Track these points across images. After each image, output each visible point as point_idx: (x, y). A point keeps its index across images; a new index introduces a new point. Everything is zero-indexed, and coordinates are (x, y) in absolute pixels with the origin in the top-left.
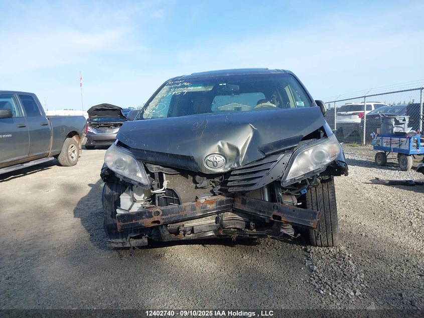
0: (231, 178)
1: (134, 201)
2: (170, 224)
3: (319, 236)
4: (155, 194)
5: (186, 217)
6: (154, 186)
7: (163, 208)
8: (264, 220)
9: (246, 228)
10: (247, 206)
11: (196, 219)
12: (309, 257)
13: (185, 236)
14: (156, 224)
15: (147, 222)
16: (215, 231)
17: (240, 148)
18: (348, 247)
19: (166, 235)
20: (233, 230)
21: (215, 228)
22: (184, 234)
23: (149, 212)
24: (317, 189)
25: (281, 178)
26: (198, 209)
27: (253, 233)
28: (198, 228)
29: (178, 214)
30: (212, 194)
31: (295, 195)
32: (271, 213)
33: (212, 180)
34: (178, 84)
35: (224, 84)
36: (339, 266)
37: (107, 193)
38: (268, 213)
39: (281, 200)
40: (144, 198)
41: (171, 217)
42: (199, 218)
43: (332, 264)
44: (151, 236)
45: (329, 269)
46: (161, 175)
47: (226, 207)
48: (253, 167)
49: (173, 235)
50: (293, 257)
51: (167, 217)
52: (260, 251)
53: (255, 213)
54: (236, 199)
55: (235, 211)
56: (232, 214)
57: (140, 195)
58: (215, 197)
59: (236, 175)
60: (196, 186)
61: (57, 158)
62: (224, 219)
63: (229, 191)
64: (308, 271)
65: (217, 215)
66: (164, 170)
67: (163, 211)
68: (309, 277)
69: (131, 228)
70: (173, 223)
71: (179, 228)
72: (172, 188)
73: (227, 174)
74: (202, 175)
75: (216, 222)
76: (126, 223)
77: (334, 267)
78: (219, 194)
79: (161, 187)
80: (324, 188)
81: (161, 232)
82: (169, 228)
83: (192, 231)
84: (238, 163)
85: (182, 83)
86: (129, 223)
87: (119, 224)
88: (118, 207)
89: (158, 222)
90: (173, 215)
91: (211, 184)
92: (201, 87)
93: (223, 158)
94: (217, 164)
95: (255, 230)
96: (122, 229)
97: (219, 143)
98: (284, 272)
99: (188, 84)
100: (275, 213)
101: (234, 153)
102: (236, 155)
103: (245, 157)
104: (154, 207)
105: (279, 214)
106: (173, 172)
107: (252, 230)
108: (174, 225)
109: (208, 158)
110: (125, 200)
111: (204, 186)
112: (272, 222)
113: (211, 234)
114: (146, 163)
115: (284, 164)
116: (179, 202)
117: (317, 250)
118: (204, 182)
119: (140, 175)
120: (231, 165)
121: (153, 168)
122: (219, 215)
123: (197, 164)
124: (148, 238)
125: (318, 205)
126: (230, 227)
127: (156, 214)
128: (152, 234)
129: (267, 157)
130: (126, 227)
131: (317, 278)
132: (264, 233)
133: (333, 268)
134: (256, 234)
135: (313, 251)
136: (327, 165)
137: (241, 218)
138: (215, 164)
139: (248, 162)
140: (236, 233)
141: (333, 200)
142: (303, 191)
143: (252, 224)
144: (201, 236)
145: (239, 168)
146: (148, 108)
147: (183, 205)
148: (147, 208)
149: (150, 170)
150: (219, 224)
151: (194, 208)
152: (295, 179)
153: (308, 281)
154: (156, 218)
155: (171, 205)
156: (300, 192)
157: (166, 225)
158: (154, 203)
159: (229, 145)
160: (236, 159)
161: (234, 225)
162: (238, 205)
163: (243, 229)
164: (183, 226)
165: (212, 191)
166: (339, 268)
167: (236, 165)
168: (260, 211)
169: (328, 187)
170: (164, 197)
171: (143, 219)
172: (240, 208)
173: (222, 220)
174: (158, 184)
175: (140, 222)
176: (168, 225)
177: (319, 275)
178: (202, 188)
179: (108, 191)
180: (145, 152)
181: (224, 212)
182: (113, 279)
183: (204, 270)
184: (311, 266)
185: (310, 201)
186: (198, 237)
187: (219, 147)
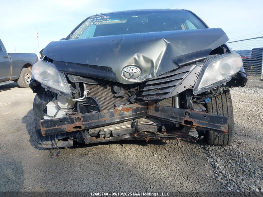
0: (145, 89)
1: (59, 109)
2: (91, 129)
3: (217, 137)
4: (77, 102)
5: (106, 123)
6: (75, 95)
7: (84, 115)
8: (174, 124)
9: (158, 131)
10: (160, 112)
11: (115, 124)
12: (209, 155)
13: (104, 139)
14: (78, 129)
15: (69, 128)
16: (131, 134)
17: (154, 61)
18: (239, 146)
19: (88, 139)
20: (147, 133)
21: (131, 132)
22: (104, 137)
23: (71, 119)
24: (217, 98)
25: (193, 87)
26: (116, 115)
27: (164, 136)
28: (116, 132)
29: (98, 120)
30: (129, 103)
31: (201, 104)
32: (183, 119)
33: (129, 90)
34: (99, 17)
35: (136, 17)
36: (236, 163)
37: (37, 102)
38: (180, 119)
39: (192, 106)
40: (68, 106)
41: (92, 123)
42: (118, 123)
43: (230, 161)
44: (76, 138)
45: (229, 166)
46: (81, 84)
47: (141, 114)
48: (167, 77)
49: (95, 138)
50: (195, 154)
51: (87, 123)
52: (167, 149)
53: (168, 119)
54: (149, 107)
55: (148, 117)
56: (146, 120)
57: (64, 104)
58: (131, 105)
59: (150, 85)
60: (114, 95)
61: (17, 82)
62: (139, 124)
63: (144, 99)
64: (211, 167)
65: (132, 121)
66: (84, 80)
67: (84, 117)
68: (214, 173)
69: (55, 133)
70: (94, 128)
71: (99, 132)
72: (93, 97)
73: (142, 85)
74: (120, 85)
75: (132, 127)
76: (49, 129)
77: (233, 164)
78: (135, 103)
79: (82, 96)
80: (223, 98)
81: (83, 135)
82: (90, 132)
83: (111, 134)
84: (152, 74)
85: (102, 17)
86: (52, 128)
87: (43, 130)
88: (45, 114)
89: (79, 127)
90: (93, 121)
91: (127, 94)
92: (117, 20)
93: (139, 69)
94: (133, 75)
95: (165, 134)
96: (46, 134)
97: (136, 56)
98: (190, 169)
99: (107, 17)
100: (187, 118)
101: (149, 65)
102: (150, 67)
103: (159, 68)
104: (76, 114)
105: (191, 120)
106: (93, 82)
107: (163, 133)
108: (95, 129)
109: (125, 69)
110: (51, 108)
111: (121, 95)
112: (181, 127)
113: (127, 137)
114: (67, 74)
115: (196, 74)
116: (98, 109)
117: (214, 148)
118: (121, 92)
119: (62, 85)
120: (146, 76)
121: (73, 79)
122: (135, 120)
123: (115, 74)
124: (73, 140)
125: (218, 111)
126: (144, 131)
127: (77, 120)
128: (77, 137)
129: (179, 67)
130: (49, 132)
131: (221, 174)
132: (174, 136)
133: (231, 165)
134: (166, 136)
135: (211, 149)
136: (232, 76)
137: (154, 124)
138: (132, 75)
139: (162, 73)
140: (149, 135)
141: (231, 108)
142: (207, 100)
143: (163, 128)
144: (119, 139)
145: (153, 79)
146: (74, 34)
147: (103, 112)
148: (70, 115)
149: (71, 80)
150: (134, 129)
151: (112, 115)
152: (205, 88)
153: (214, 178)
154: (77, 124)
155: (92, 112)
156: (204, 101)
157: (88, 130)
158: (76, 111)
159: (144, 57)
160: (151, 70)
161: (148, 129)
162: (152, 112)
163: (155, 133)
164: (103, 130)
165: (129, 100)
166: (237, 164)
167: (150, 76)
168: (172, 117)
169: (226, 97)
170: (85, 105)
171: (65, 124)
172: (153, 115)
173: (137, 125)
174: (79, 93)
175: (62, 127)
176: (90, 130)
177: (223, 172)
178: (120, 97)
179: (39, 100)
180: (66, 64)
181: (138, 118)
182: (41, 177)
183: (121, 167)
184: (213, 163)
185: (211, 108)
186: (116, 140)
187: (135, 59)
